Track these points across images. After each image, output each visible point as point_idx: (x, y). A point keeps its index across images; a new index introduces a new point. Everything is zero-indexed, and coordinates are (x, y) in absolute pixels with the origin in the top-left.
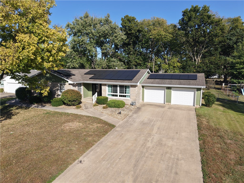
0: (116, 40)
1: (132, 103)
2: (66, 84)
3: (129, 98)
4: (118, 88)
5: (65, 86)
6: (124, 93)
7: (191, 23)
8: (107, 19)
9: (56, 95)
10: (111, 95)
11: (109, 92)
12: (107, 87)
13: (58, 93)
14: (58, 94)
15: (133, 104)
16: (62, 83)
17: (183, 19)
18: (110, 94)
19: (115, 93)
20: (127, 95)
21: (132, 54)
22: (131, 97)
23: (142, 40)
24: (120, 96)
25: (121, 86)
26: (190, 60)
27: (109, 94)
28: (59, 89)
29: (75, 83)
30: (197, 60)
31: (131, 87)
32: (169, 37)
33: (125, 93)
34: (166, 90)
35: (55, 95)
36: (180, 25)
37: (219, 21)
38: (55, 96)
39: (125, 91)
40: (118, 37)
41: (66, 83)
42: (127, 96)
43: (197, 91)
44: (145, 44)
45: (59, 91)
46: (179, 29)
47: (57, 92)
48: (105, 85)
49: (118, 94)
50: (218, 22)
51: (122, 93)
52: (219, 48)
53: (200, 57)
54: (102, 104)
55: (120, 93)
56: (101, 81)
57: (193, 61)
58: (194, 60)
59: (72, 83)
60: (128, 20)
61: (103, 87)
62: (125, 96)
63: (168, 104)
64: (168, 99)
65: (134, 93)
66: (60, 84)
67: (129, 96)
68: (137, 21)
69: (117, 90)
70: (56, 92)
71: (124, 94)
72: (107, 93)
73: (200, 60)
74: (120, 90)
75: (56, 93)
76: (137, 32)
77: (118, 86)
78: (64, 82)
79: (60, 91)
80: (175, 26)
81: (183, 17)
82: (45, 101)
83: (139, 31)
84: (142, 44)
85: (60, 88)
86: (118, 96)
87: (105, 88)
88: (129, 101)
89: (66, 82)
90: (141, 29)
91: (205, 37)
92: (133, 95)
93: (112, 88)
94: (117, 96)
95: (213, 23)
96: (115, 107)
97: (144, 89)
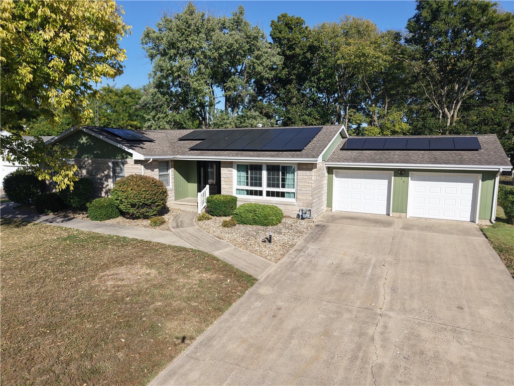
0: (258, 65)
1: (301, 214)
2: (128, 162)
3: (292, 200)
4: (264, 173)
5: (125, 166)
6: (279, 187)
7: (440, 25)
8: (238, 18)
9: (104, 190)
10: (245, 192)
11: (239, 183)
12: (234, 172)
13: (108, 185)
14: (107, 188)
15: (304, 216)
16: (119, 159)
17: (417, 18)
18: (243, 190)
19: (256, 185)
20: (287, 193)
21: (296, 104)
22: (299, 197)
23: (319, 70)
24: (268, 194)
25: (272, 168)
26: (433, 116)
27: (239, 190)
28: (112, 175)
29: (151, 160)
30: (449, 116)
31: (299, 169)
32: (383, 61)
33: (283, 186)
34: (393, 177)
35: (102, 190)
36: (411, 32)
37: (508, 19)
38: (101, 194)
39: (283, 180)
40: (263, 59)
41: (128, 160)
42: (289, 193)
43: (482, 181)
44: (324, 80)
45: (110, 180)
46: (407, 41)
47: (106, 183)
48: (230, 164)
49: (265, 188)
50: (505, 21)
51: (274, 186)
52: (503, 86)
53: (458, 108)
54: (220, 216)
55: (269, 185)
56: (220, 155)
57: (441, 117)
58: (441, 114)
59: (141, 157)
60: (286, 25)
61: (224, 171)
62: (282, 195)
63: (398, 216)
64: (398, 202)
65: (308, 184)
66: (113, 163)
67: (292, 195)
68: (306, 28)
69: (261, 179)
70: (104, 184)
71: (281, 190)
72: (235, 186)
73: (457, 117)
74: (269, 179)
75: (104, 186)
76: (307, 52)
77: (264, 167)
78: (123, 158)
79: (113, 180)
80: (397, 36)
81: (417, 11)
82: (74, 205)
83: (312, 49)
84: (319, 79)
85: (114, 172)
86: (264, 193)
87: (230, 172)
88: (289, 207)
89: (127, 158)
90: (316, 43)
91: (471, 57)
92: (305, 192)
93: (247, 174)
94: (261, 193)
95: (493, 23)
96: (255, 222)
97: (334, 175)
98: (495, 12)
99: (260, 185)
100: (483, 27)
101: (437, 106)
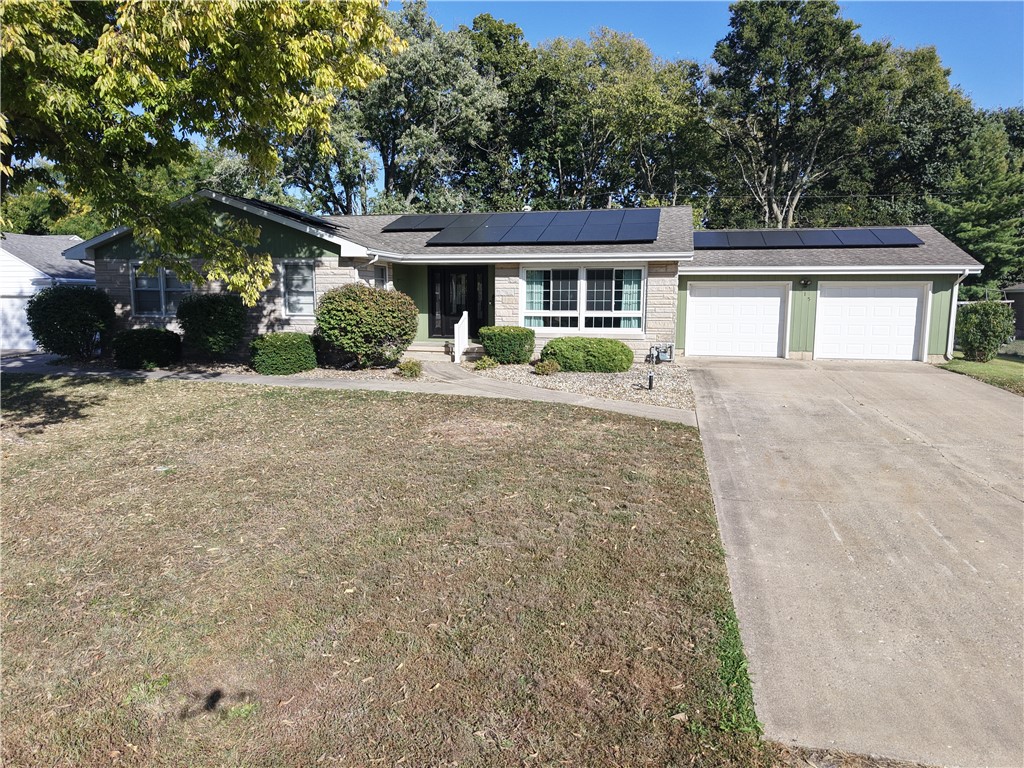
1: (655, 354)
2: (326, 263)
3: (635, 331)
4: (582, 285)
5: (318, 271)
6: (611, 309)
7: (770, 55)
8: (416, 13)
9: (265, 321)
10: (542, 322)
11: (531, 305)
12: (521, 284)
13: (273, 311)
14: (273, 316)
15: (661, 357)
16: (302, 254)
17: (733, 40)
18: (540, 318)
19: (565, 308)
20: (625, 318)
21: (507, 191)
22: (650, 324)
23: (555, 127)
24: (589, 322)
25: (597, 275)
27: (530, 318)
28: (282, 289)
29: (376, 258)
30: (781, 218)
31: (651, 274)
33: (618, 307)
34: (791, 292)
35: (260, 322)
36: (723, 64)
37: (878, 53)
38: (257, 329)
39: (619, 295)
41: (323, 259)
42: (629, 319)
43: (934, 292)
45: (280, 301)
47: (269, 307)
48: (512, 269)
49: (582, 312)
50: (873, 56)
51: (599, 308)
52: (865, 167)
53: (795, 203)
54: (509, 363)
55: (590, 307)
56: (498, 253)
58: (767, 214)
59: (360, 252)
61: (501, 284)
62: (617, 322)
63: (800, 357)
65: (667, 301)
66: (286, 266)
67: (635, 323)
69: (575, 295)
70: (265, 308)
71: (613, 314)
72: (523, 311)
74: (590, 296)
75: (265, 313)
76: (534, 91)
77: (582, 274)
78: (312, 255)
79: (285, 301)
80: (694, 72)
81: (731, 29)
83: (544, 85)
85: (288, 285)
86: (582, 322)
87: (514, 285)
88: (636, 343)
89: (321, 254)
90: (551, 75)
91: (820, 114)
92: (662, 315)
93: (547, 286)
94: (574, 322)
97: (688, 292)
98: (857, 38)
99: (574, 307)
100: (839, 63)
101: (761, 199)
